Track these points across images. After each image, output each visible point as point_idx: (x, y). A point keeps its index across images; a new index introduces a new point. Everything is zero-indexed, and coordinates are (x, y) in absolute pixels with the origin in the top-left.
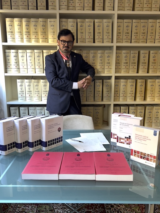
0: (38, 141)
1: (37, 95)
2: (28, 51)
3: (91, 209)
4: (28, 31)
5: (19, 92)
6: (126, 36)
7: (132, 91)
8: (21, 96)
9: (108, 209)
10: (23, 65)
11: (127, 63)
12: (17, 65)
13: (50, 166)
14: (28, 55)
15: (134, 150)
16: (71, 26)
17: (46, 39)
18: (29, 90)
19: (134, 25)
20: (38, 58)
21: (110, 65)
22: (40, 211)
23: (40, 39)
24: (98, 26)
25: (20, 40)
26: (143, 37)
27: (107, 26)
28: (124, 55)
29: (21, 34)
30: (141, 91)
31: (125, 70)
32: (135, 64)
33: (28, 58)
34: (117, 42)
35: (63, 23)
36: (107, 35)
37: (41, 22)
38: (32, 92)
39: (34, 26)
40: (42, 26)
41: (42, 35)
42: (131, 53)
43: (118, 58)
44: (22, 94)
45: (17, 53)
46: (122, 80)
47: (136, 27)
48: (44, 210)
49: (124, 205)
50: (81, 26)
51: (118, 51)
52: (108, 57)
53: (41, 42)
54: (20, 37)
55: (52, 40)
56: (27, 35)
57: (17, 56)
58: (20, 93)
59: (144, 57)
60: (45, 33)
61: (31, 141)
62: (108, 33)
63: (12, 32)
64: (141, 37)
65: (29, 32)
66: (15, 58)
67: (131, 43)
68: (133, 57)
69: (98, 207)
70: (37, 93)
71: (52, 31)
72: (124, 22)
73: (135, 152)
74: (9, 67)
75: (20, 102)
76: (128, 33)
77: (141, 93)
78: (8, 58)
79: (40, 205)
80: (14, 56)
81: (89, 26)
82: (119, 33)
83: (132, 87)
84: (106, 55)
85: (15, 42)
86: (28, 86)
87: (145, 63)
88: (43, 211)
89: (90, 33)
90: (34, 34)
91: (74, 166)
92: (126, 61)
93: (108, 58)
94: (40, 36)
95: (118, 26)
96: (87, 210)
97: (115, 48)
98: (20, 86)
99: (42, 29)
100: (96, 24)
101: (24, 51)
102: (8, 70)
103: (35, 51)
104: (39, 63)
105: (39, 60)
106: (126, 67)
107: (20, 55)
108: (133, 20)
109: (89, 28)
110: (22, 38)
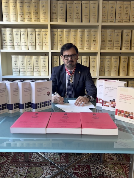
0: (28, 103)
1: (30, 70)
2: (22, 30)
3: (78, 171)
4: (22, 11)
5: (13, 67)
6: (111, 17)
7: (116, 67)
8: (15, 71)
9: (93, 171)
10: (17, 42)
11: (111, 41)
12: (12, 42)
13: (38, 122)
14: (22, 33)
15: (119, 110)
16: (61, 7)
17: (38, 19)
18: (22, 65)
19: (118, 6)
20: (31, 36)
21: (96, 43)
22: (30, 172)
23: (33, 19)
24: (85, 7)
25: (14, 19)
26: (126, 18)
27: (93, 7)
28: (109, 34)
29: (16, 15)
30: (125, 67)
31: (109, 47)
32: (118, 42)
33: (22, 36)
34: (102, 22)
35: (54, 4)
36: (93, 16)
37: (34, 3)
38: (25, 67)
39: (28, 7)
40: (35, 7)
41: (35, 15)
42: (115, 32)
43: (103, 37)
44: (16, 69)
45: (12, 31)
46: (107, 57)
47: (119, 8)
48: (35, 171)
49: (108, 168)
50: (70, 7)
51: (103, 30)
52: (94, 35)
53: (34, 22)
54: (14, 17)
55: (44, 19)
56: (21, 15)
57: (11, 34)
58: (15, 68)
59: (127, 36)
60: (37, 13)
61: (21, 102)
62: (95, 13)
63: (7, 12)
64: (124, 18)
65: (23, 13)
66: (10, 36)
67: (115, 22)
68: (117, 36)
69: (84, 169)
70: (30, 68)
71: (44, 11)
72: (109, 4)
73: (119, 111)
74: (5, 44)
75: (14, 76)
76: (112, 14)
77: (124, 68)
78: (3, 36)
79: (31, 167)
80: (10, 35)
81: (77, 7)
82: (104, 14)
83: (116, 63)
84: (93, 33)
85: (10, 21)
86: (22, 61)
87: (128, 41)
88: (33, 172)
89: (78, 13)
90: (27, 14)
91: (61, 122)
92: (110, 39)
93: (94, 37)
94: (33, 16)
95: (104, 8)
96: (74, 171)
97: (100, 27)
98: (15, 61)
99: (34, 10)
100: (84, 6)
101: (18, 29)
102: (4, 47)
103: (29, 29)
104: (32, 40)
105: (31, 38)
106: (110, 45)
107: (15, 33)
108: (117, 2)
109: (77, 9)
110: (17, 18)
